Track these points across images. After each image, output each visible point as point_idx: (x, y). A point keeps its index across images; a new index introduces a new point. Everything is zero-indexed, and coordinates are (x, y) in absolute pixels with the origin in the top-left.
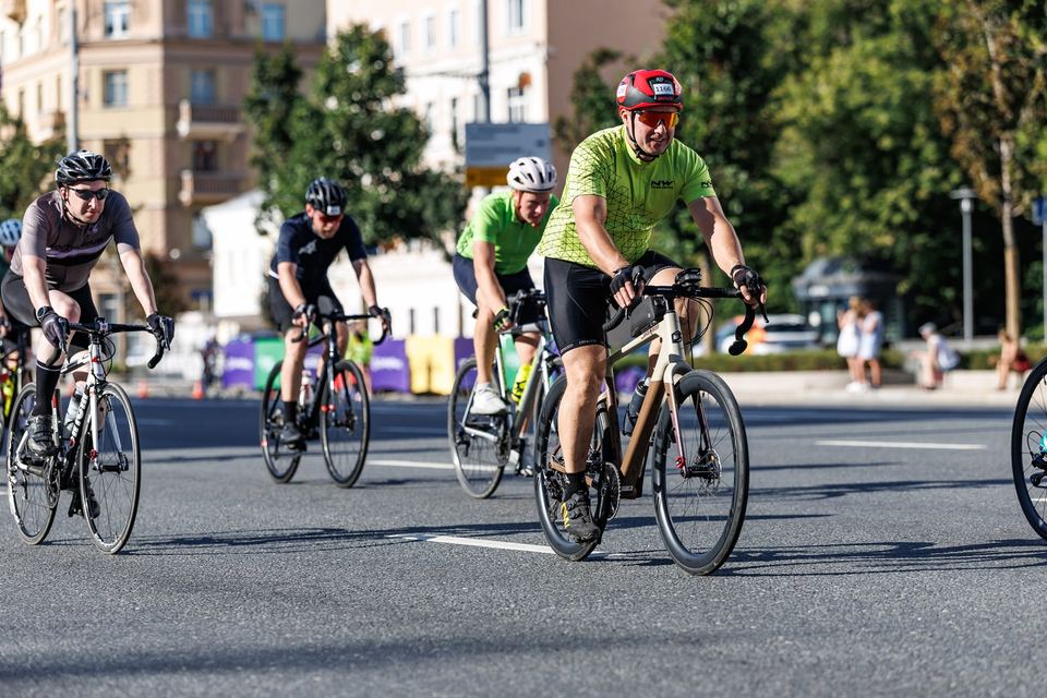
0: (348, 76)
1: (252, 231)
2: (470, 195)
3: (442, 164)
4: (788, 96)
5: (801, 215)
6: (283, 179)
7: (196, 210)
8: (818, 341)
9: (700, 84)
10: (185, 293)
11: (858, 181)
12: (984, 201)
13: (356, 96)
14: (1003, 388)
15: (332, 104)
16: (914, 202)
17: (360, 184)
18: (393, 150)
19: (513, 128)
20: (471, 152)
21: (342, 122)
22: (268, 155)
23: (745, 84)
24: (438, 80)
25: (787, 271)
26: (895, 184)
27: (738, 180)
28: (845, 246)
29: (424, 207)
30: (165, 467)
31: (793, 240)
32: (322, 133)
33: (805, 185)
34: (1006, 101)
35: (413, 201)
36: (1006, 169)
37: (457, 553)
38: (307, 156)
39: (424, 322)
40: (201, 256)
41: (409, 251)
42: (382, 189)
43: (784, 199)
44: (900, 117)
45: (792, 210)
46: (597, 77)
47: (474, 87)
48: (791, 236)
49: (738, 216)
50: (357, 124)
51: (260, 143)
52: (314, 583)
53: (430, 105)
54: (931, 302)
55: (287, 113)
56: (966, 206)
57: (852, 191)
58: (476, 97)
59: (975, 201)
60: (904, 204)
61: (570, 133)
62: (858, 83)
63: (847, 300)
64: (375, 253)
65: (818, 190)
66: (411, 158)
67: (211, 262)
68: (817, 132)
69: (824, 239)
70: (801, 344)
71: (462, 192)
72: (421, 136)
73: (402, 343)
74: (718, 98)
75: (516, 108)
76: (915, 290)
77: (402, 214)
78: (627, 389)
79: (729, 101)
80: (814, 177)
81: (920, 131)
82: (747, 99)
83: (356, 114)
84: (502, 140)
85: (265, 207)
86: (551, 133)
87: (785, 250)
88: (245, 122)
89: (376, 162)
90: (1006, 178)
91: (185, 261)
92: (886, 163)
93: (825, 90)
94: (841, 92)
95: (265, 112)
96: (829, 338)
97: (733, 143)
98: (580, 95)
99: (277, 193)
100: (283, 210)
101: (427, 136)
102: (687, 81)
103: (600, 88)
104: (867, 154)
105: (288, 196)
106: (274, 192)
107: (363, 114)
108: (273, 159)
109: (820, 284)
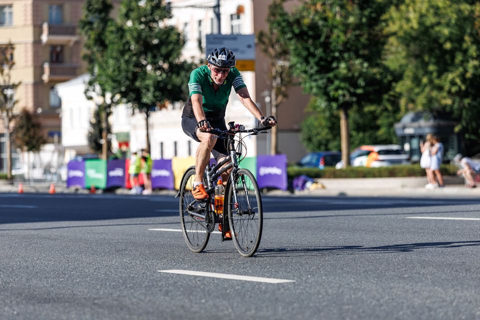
0: (138, 7)
1: (83, 97)
3: (193, 57)
4: (391, 18)
5: (399, 87)
6: (101, 67)
7: (52, 85)
8: (409, 160)
9: (341, 13)
10: (45, 133)
11: (432, 68)
13: (143, 19)
15: (129, 24)
16: (464, 80)
17: (146, 70)
18: (164, 50)
19: (233, 37)
21: (135, 34)
22: (93, 53)
23: (366, 13)
24: (190, 9)
25: (391, 120)
26: (453, 69)
27: (362, 67)
28: (424, 105)
30: (32, 232)
31: (395, 102)
32: (124, 41)
33: (402, 70)
35: (177, 80)
37: (199, 281)
38: (115, 54)
40: (54, 112)
41: (174, 108)
42: (158, 73)
43: (389, 78)
44: (455, 31)
45: (394, 84)
46: (282, 8)
47: (211, 14)
48: (392, 99)
49: (363, 88)
50: (144, 34)
51: (89, 47)
53: (186, 24)
54: (473, 137)
55: (104, 29)
57: (427, 73)
58: (212, 19)
60: (458, 81)
61: (266, 40)
62: (432, 11)
63: (426, 136)
64: (154, 110)
65: (409, 73)
66: (175, 55)
67: (60, 115)
68: (408, 39)
69: (413, 101)
70: (399, 161)
72: (180, 42)
73: (170, 161)
74: (351, 20)
75: (236, 26)
76: (464, 130)
77: (169, 87)
78: (299, 188)
79: (358, 21)
80: (407, 65)
81: (467, 38)
82: (367, 21)
83: (143, 30)
85: (91, 83)
86: (256, 40)
87: (390, 107)
88: (80, 34)
89: (154, 57)
91: (45, 115)
92: (448, 57)
93: (412, 16)
94: (422, 16)
95: (92, 29)
96: (415, 158)
97: (360, 46)
98: (272, 18)
99: (98, 75)
100: (101, 85)
101: (184, 42)
102: (334, 10)
103: (283, 15)
104: (437, 52)
105: (104, 77)
106: (96, 74)
107: (147, 29)
108: (96, 56)
109: (409, 127)
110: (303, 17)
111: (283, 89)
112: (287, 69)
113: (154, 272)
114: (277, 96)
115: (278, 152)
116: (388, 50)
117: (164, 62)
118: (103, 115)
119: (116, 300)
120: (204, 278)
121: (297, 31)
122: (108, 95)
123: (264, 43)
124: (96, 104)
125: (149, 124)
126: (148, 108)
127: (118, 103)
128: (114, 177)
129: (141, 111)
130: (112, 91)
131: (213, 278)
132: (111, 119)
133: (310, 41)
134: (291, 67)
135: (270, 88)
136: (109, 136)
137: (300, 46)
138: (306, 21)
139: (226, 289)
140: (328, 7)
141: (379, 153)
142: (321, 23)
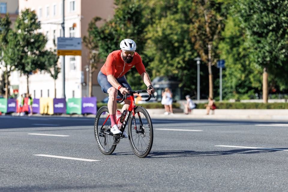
0: (24, 23)
2: (58, 58)
3: (51, 48)
4: (149, 31)
5: (152, 65)
6: (5, 52)
8: (156, 100)
9: (124, 27)
11: (168, 55)
12: (203, 61)
14: (208, 114)
15: (20, 31)
16: (184, 61)
17: (27, 54)
18: (37, 45)
19: (71, 39)
20: (59, 46)
21: (22, 37)
23: (137, 28)
24: (50, 25)
26: (178, 56)
28: (164, 73)
29: (45, 61)
31: (150, 72)
33: (153, 56)
34: (210, 33)
35: (42, 59)
36: (210, 52)
37: (53, 160)
38: (12, 46)
39: (45, 94)
41: (41, 73)
42: (33, 56)
43: (148, 60)
44: (180, 37)
45: (149, 63)
46: (95, 25)
47: (60, 27)
48: (149, 70)
50: (27, 37)
52: (12, 168)
53: (47, 32)
54: (188, 89)
55: (7, 34)
56: (198, 62)
57: (167, 58)
58: (61, 30)
59: (201, 61)
60: (181, 62)
61: (87, 41)
62: (169, 27)
63: (165, 89)
64: (31, 74)
65: (157, 58)
66: (42, 47)
68: (157, 41)
69: (159, 71)
71: (57, 57)
72: (45, 41)
73: (38, 100)
74: (129, 31)
75: (72, 33)
76: (184, 86)
77: (39, 63)
79: (132, 32)
80: (156, 54)
81: (186, 41)
82: (137, 32)
83: (26, 34)
84: (68, 42)
86: (82, 41)
89: (32, 48)
90: (210, 55)
92: (176, 50)
93: (159, 29)
94: (164, 30)
95: (1, 34)
96: (159, 99)
98: (90, 30)
99: (3, 57)
100: (5, 61)
101: (47, 41)
102: (121, 26)
103: (96, 28)
104: (171, 48)
105: (6, 57)
106: (3, 56)
107: (28, 35)
108: (2, 47)
109: (157, 84)
110: (105, 30)
111: (95, 65)
112: (97, 55)
113: (31, 156)
114: (92, 68)
115: (92, 96)
116: (147, 46)
117: (37, 50)
118: (6, 76)
119: (12, 169)
120: (56, 158)
121: (102, 36)
122: (9, 67)
123: (86, 42)
124: (3, 71)
125: (28, 81)
126: (28, 73)
127: (13, 70)
128: (11, 107)
129: (24, 74)
130: (11, 65)
131: (61, 158)
132: (10, 78)
133: (109, 41)
134: (99, 54)
135: (89, 64)
136: (9, 87)
137: (104, 44)
138: (107, 31)
139: (67, 164)
140: (117, 25)
141: (142, 97)
142: (114, 32)
